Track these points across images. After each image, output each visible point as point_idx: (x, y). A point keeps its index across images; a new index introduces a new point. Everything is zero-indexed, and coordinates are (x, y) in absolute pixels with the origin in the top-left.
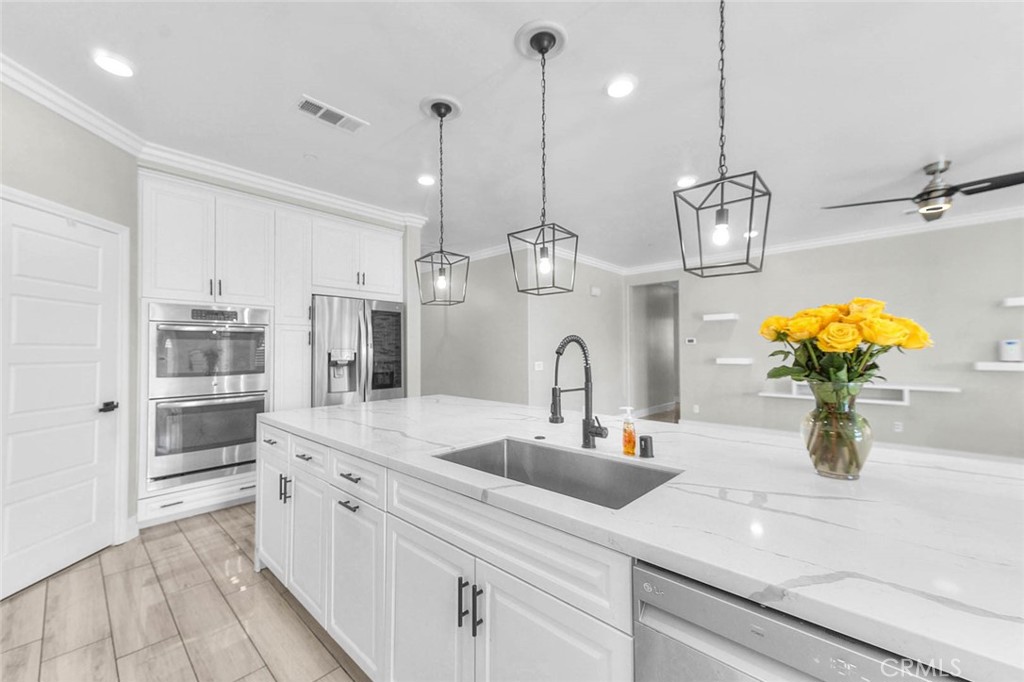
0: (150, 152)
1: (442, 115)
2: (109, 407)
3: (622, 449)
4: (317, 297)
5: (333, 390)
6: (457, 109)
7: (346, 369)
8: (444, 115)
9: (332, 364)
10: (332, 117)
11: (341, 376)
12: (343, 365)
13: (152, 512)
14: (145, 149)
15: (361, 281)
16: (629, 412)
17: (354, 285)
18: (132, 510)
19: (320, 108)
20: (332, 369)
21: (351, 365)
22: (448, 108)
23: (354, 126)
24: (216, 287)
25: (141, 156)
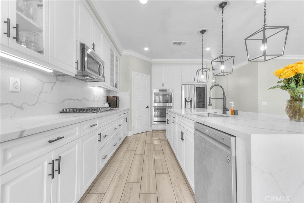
0: (154, 61)
1: (203, 33)
2: (148, 107)
3: (230, 114)
4: (183, 85)
5: (186, 107)
6: (207, 30)
7: (190, 102)
8: (204, 33)
9: (186, 101)
10: (180, 44)
11: (188, 104)
12: (189, 102)
13: (154, 128)
14: (153, 61)
15: (194, 80)
16: (232, 104)
17: (192, 81)
18: (151, 126)
19: (177, 43)
20: (186, 102)
21: (191, 101)
22: (205, 31)
23: (184, 43)
24: (163, 85)
25: (152, 62)
